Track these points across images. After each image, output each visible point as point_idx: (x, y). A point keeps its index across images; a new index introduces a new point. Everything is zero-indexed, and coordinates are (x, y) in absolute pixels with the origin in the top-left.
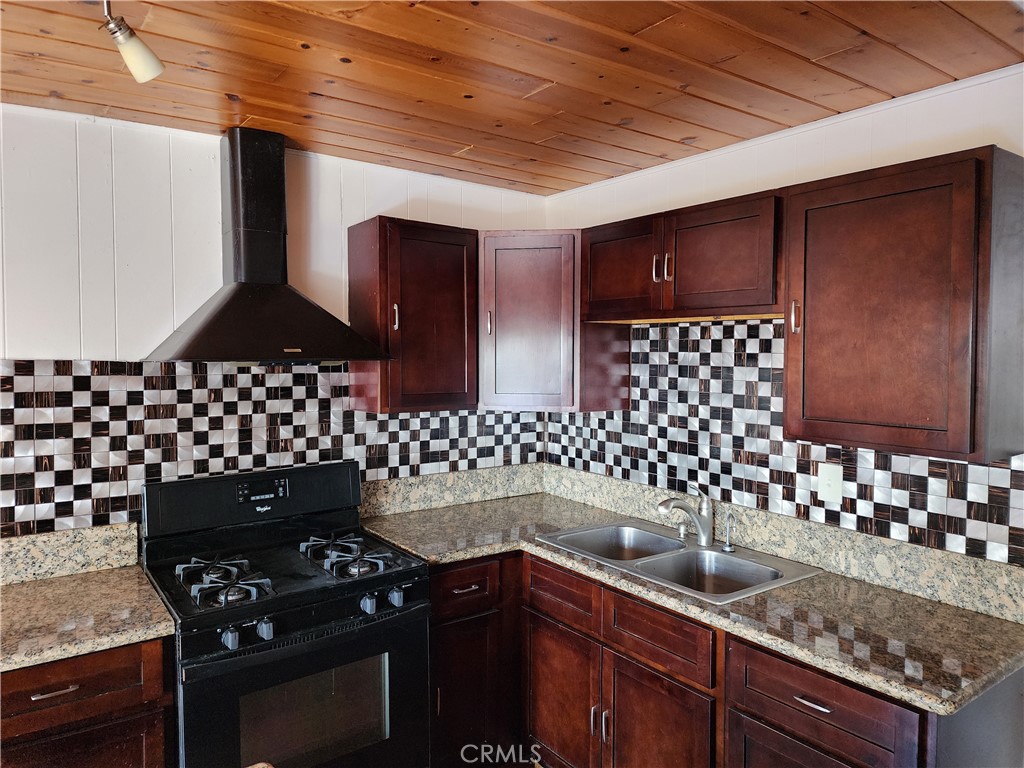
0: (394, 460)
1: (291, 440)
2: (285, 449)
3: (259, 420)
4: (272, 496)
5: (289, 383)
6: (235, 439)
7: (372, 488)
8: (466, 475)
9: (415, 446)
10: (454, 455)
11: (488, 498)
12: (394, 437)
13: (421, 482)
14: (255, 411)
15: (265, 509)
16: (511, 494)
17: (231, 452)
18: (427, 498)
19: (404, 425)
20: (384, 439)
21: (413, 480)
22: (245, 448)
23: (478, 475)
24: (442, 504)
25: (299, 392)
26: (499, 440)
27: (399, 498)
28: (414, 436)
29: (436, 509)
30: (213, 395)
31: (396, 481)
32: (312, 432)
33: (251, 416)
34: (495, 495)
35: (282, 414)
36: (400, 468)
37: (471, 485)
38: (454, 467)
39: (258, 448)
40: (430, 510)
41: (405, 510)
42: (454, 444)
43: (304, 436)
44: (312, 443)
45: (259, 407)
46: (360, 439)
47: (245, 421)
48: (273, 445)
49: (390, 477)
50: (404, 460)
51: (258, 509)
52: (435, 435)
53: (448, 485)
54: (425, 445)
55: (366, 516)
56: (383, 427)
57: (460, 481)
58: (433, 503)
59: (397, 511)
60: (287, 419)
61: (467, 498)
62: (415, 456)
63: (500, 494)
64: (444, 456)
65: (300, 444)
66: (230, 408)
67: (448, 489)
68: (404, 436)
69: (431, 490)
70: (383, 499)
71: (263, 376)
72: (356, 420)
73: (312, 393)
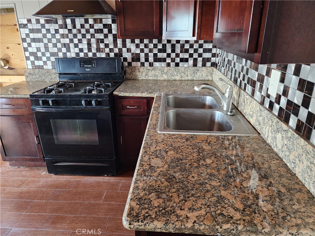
0: (143, 60)
1: (104, 49)
2: (102, 52)
3: (93, 41)
4: (91, 66)
5: (102, 28)
6: (86, 47)
7: (133, 69)
8: (173, 69)
9: (151, 55)
10: (169, 60)
11: (184, 79)
12: (142, 51)
13: (153, 69)
14: (92, 38)
15: (88, 70)
16: (195, 79)
17: (86, 51)
18: (155, 75)
19: (146, 46)
20: (138, 51)
21: (150, 68)
22: (90, 50)
23: (178, 69)
24: (162, 79)
25: (106, 31)
26: (191, 55)
27: (144, 74)
28: (151, 51)
29: (160, 80)
30: (78, 31)
31: (143, 67)
32: (111, 46)
33: (90, 39)
34: (187, 78)
35: (100, 39)
36: (145, 63)
37: (175, 73)
38: (169, 65)
39: (94, 50)
40: (157, 80)
41: (146, 78)
42: (169, 55)
43: (108, 47)
44: (112, 51)
45: (93, 36)
46: (129, 50)
47: (89, 41)
48: (99, 50)
49: (141, 66)
50: (147, 60)
51: (86, 70)
52: (160, 51)
53: (165, 72)
54: (155, 55)
55: (132, 78)
56: (137, 46)
57: (170, 71)
58: (158, 78)
59: (144, 79)
60: (102, 40)
61: (173, 78)
62: (151, 59)
63: (190, 78)
64: (164, 60)
65: (107, 50)
66: (84, 36)
67: (165, 73)
68: (146, 51)
69: (157, 73)
70: (138, 74)
71: (93, 24)
72: (127, 43)
73: (110, 31)
